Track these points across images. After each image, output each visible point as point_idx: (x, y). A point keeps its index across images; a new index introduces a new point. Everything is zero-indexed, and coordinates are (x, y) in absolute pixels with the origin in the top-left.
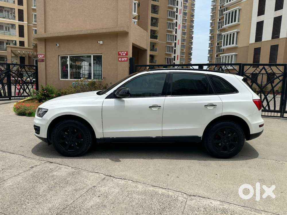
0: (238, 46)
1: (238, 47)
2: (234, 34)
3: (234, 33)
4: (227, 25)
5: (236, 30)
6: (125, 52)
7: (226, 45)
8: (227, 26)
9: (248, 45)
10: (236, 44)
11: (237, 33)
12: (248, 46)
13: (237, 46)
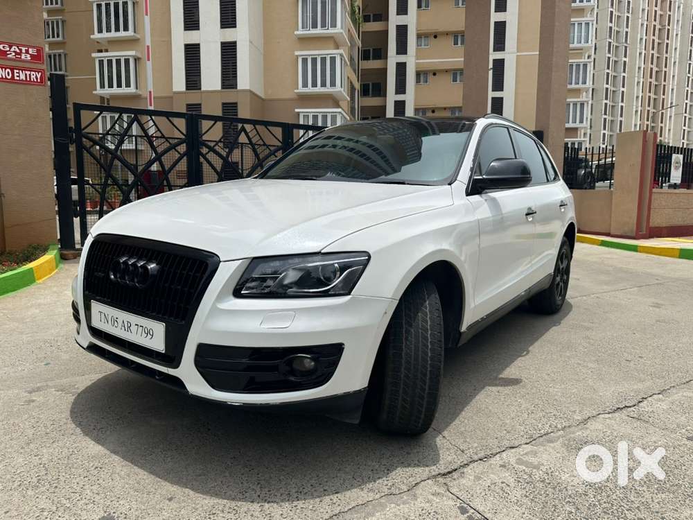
0: (141, 93)
1: (140, 95)
2: (127, 61)
3: (129, 59)
4: (105, 35)
5: (133, 53)
6: (33, 47)
7: (109, 87)
8: (104, 38)
9: (171, 95)
10: (137, 88)
11: (135, 60)
12: (172, 97)
13: (139, 92)
